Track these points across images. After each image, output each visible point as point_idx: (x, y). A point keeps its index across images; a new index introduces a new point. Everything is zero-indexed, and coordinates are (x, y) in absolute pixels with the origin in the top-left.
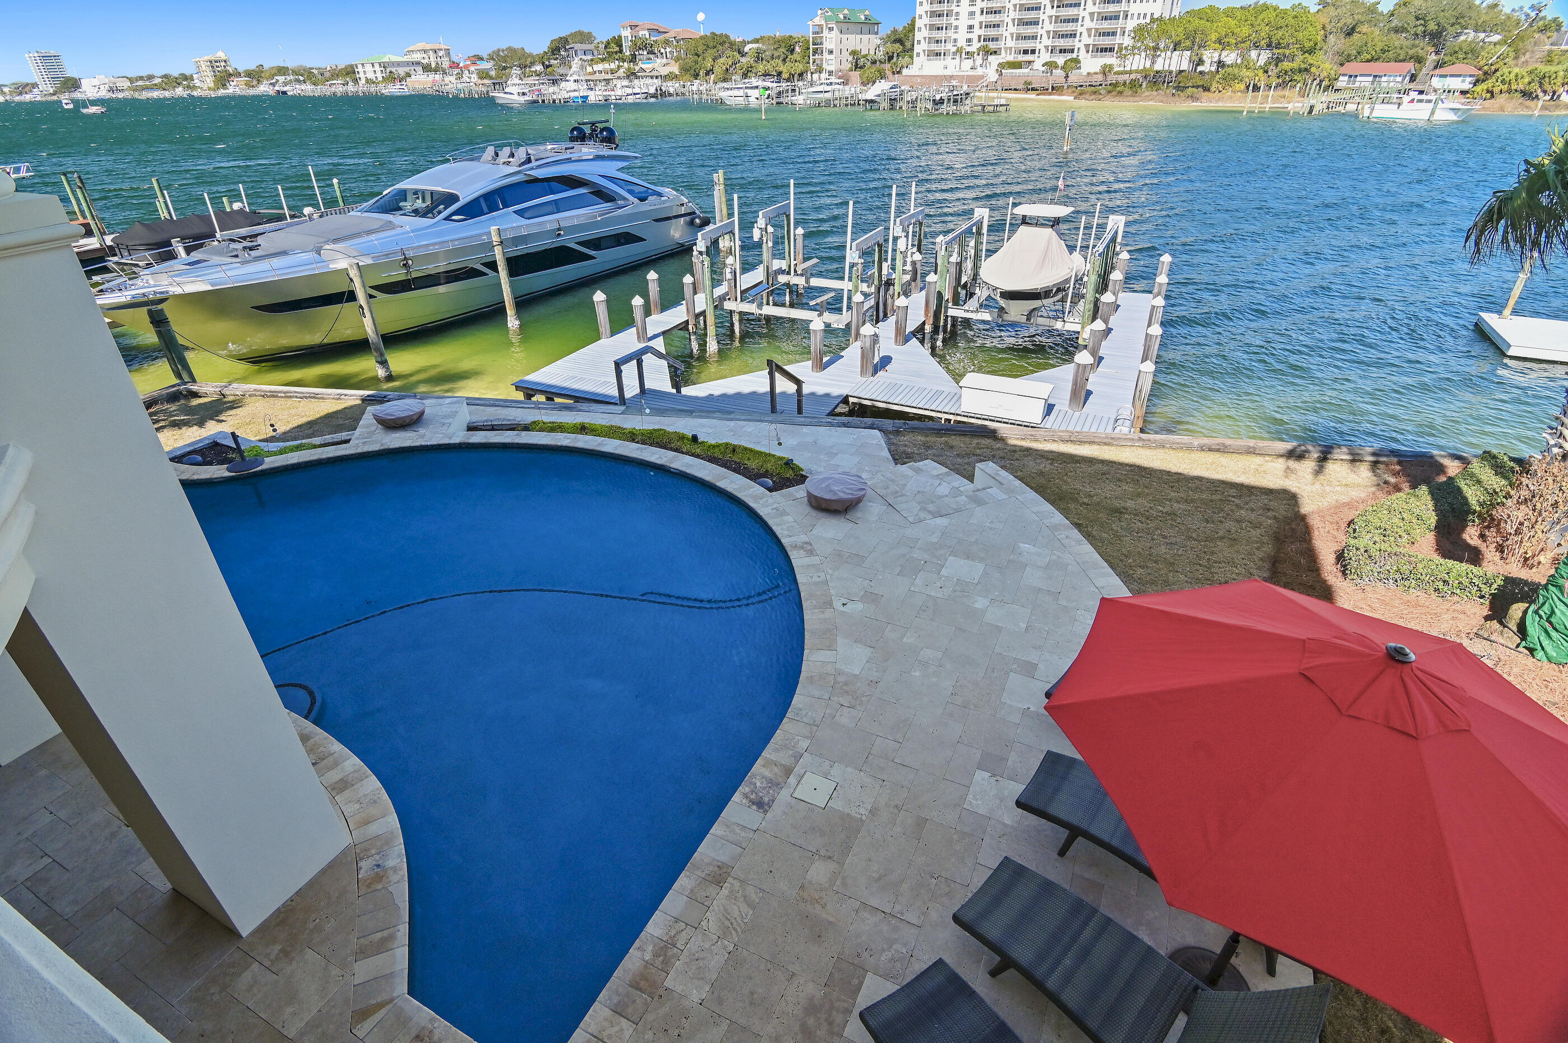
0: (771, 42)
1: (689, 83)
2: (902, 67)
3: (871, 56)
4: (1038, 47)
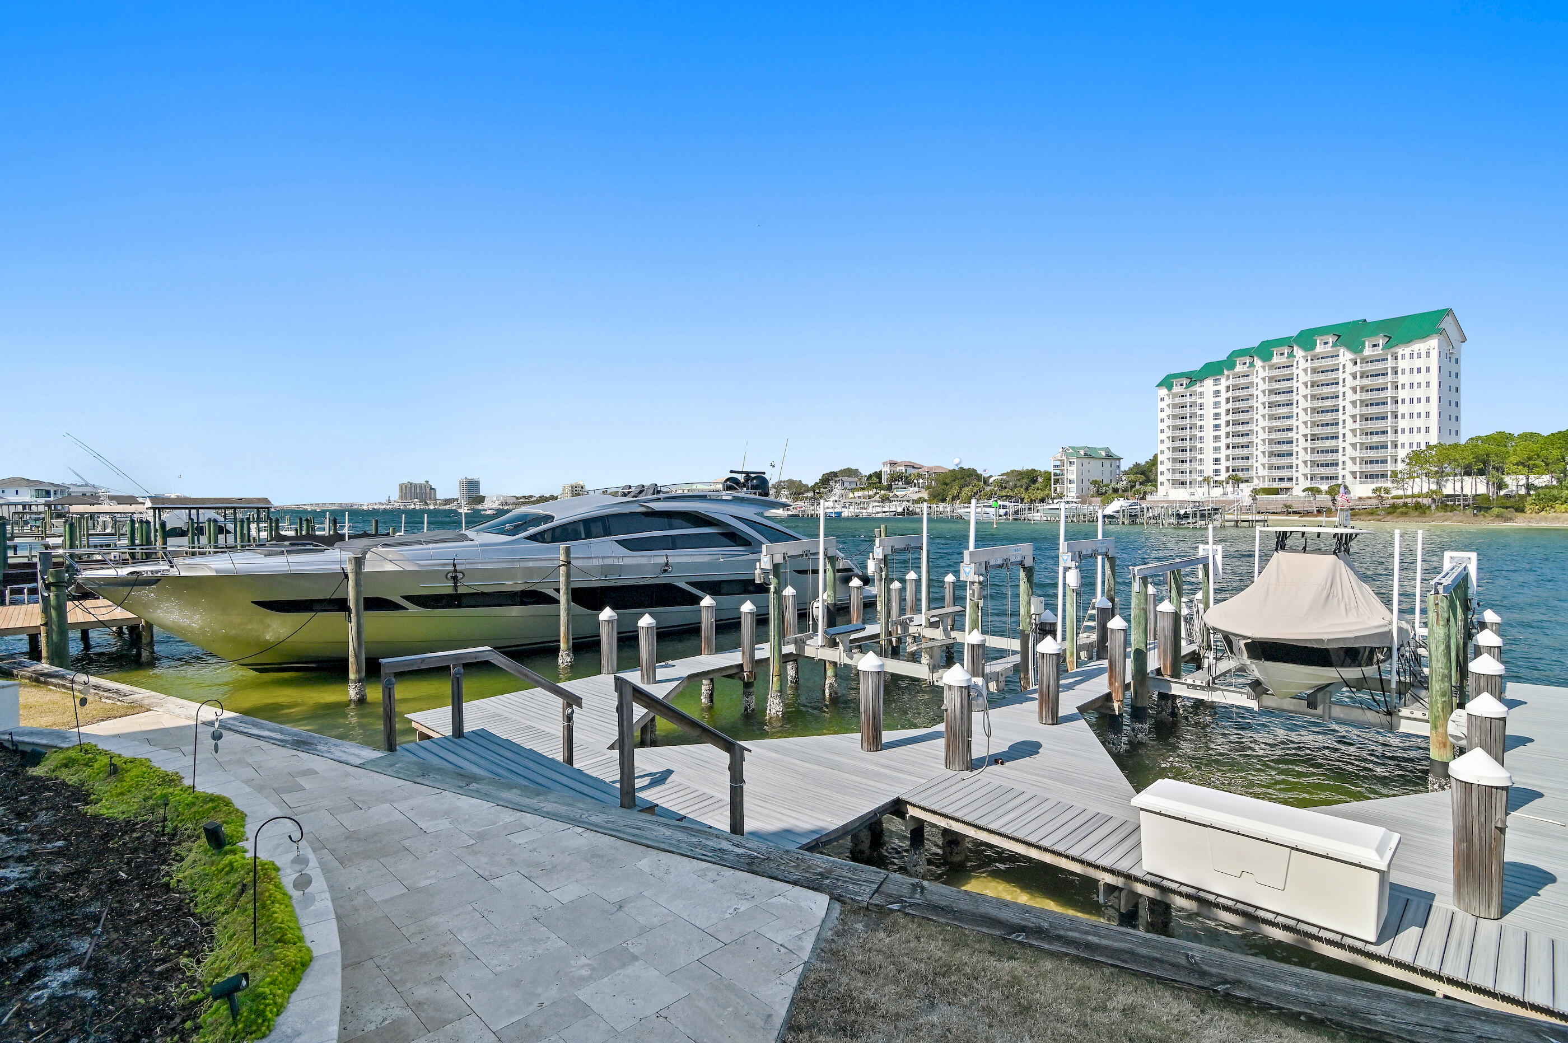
0: (1015, 474)
1: (935, 506)
2: (1145, 493)
3: (1113, 485)
4: (1295, 475)
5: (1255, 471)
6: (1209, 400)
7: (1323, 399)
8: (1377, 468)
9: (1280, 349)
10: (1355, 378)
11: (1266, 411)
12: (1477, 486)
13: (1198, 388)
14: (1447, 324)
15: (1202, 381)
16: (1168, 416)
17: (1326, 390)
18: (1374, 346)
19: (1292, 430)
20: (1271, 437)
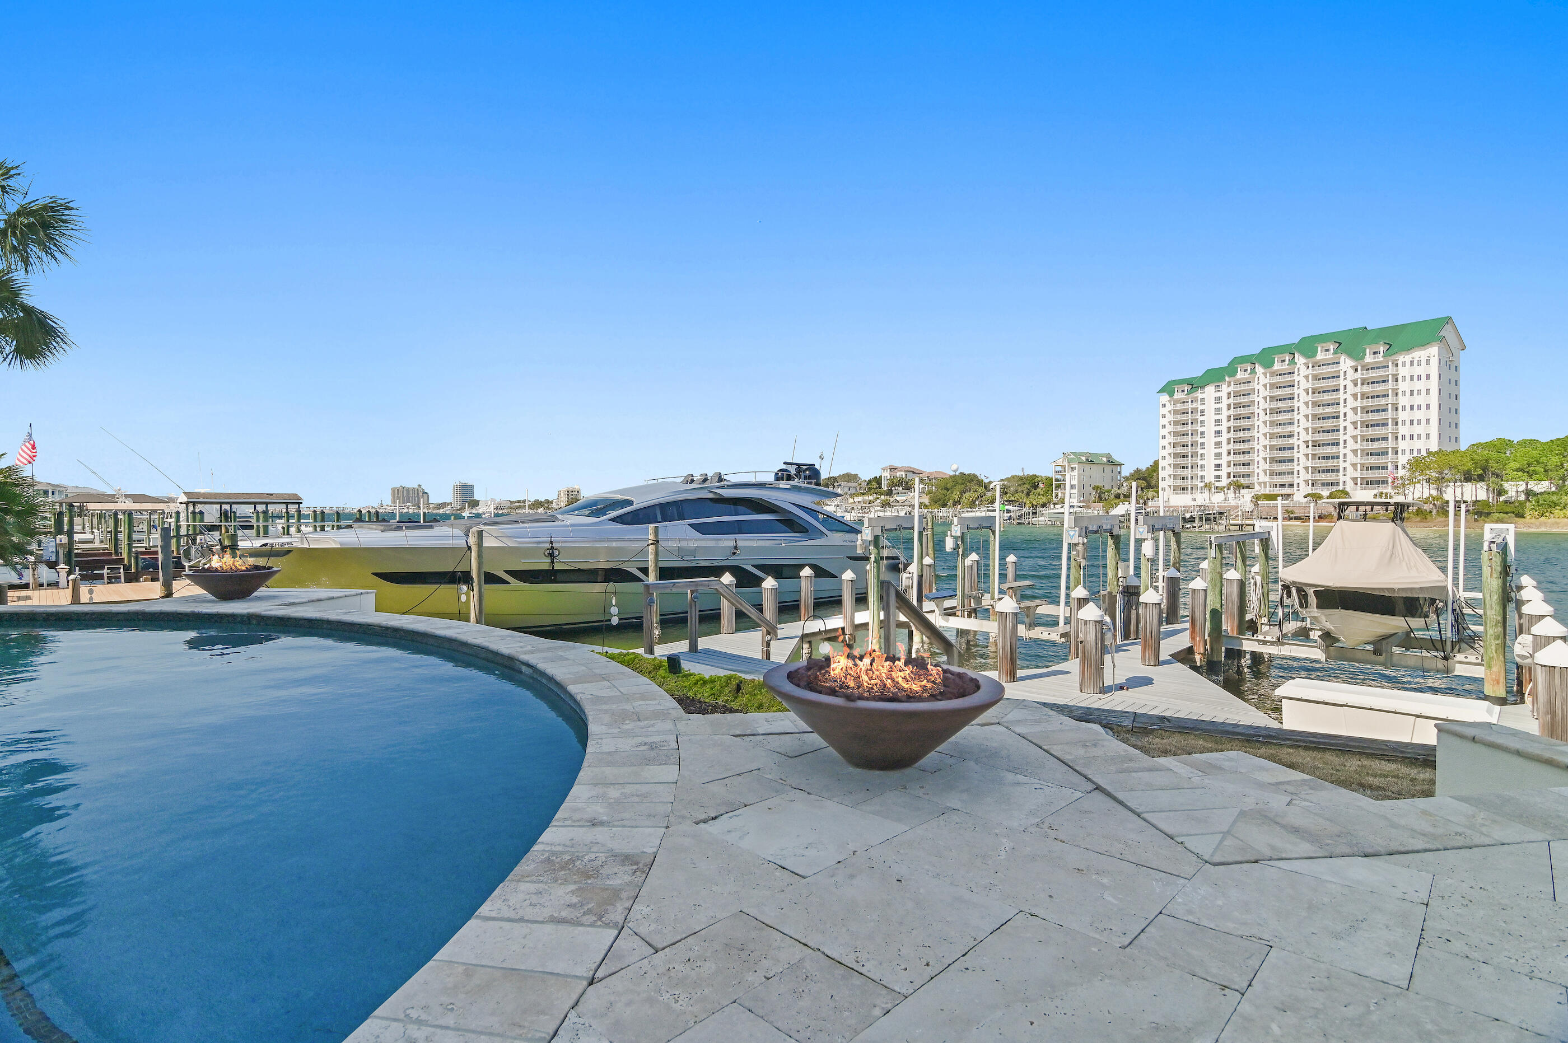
0: (1016, 480)
1: (936, 511)
2: (1148, 498)
3: (1115, 491)
4: (1296, 481)
5: (1256, 477)
6: (1210, 406)
7: (1323, 405)
8: (1378, 474)
9: (1281, 355)
10: (1356, 385)
11: (1267, 418)
12: (1477, 492)
13: (1199, 395)
14: (1447, 332)
15: (1203, 387)
16: (1170, 423)
17: (1326, 397)
18: (1375, 353)
19: (1293, 436)
20: (1272, 443)
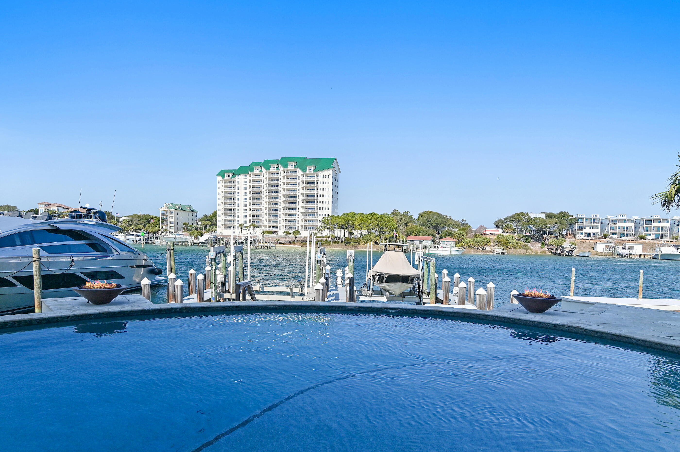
0: (137, 217)
2: (212, 231)
3: (194, 226)
4: (279, 225)
5: (262, 223)
6: (241, 186)
7: (290, 191)
8: (310, 224)
9: (273, 165)
10: (303, 183)
11: (267, 194)
12: (344, 233)
13: (236, 179)
14: (335, 164)
15: (238, 175)
16: (222, 192)
17: (292, 187)
18: (310, 170)
19: (278, 204)
20: (269, 207)
